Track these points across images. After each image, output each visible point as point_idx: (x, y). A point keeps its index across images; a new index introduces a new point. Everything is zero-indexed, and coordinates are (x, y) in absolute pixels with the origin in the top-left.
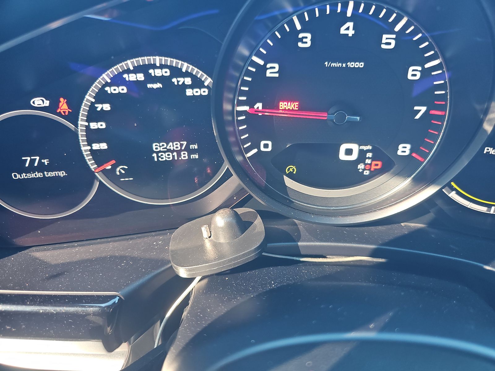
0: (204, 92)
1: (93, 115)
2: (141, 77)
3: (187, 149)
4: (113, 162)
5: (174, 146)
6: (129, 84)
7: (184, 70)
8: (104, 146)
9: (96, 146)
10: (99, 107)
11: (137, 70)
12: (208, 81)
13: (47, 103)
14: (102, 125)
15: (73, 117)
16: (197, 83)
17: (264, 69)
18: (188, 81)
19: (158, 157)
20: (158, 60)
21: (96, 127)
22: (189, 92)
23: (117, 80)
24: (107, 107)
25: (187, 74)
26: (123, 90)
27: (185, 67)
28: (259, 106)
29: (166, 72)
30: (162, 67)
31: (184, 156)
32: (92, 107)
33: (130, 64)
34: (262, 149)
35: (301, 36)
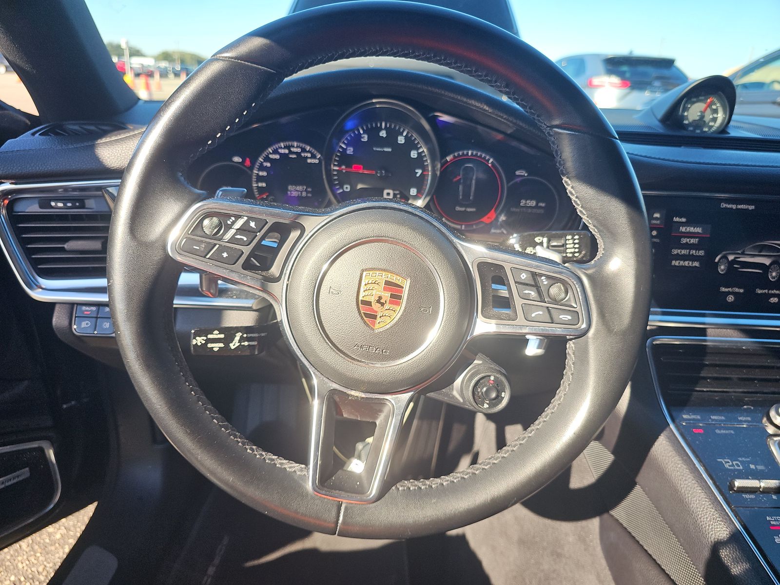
0: (317, 161)
1: (262, 168)
2: (287, 151)
3: (306, 190)
4: (267, 194)
5: (299, 188)
6: (280, 154)
7: (308, 150)
8: (264, 185)
9: (260, 185)
10: (265, 164)
11: (285, 147)
12: (319, 156)
13: (240, 160)
14: (264, 174)
15: (251, 168)
16: (313, 156)
17: (345, 150)
18: (309, 155)
19: (291, 194)
20: (295, 144)
21: (262, 175)
22: (309, 161)
23: (275, 152)
24: (268, 165)
25: (309, 152)
26: (277, 157)
27: (308, 148)
28: (343, 167)
29: (299, 150)
30: (297, 147)
31: (304, 194)
32: (261, 164)
33: (282, 145)
34: (345, 190)
35: (363, 136)
